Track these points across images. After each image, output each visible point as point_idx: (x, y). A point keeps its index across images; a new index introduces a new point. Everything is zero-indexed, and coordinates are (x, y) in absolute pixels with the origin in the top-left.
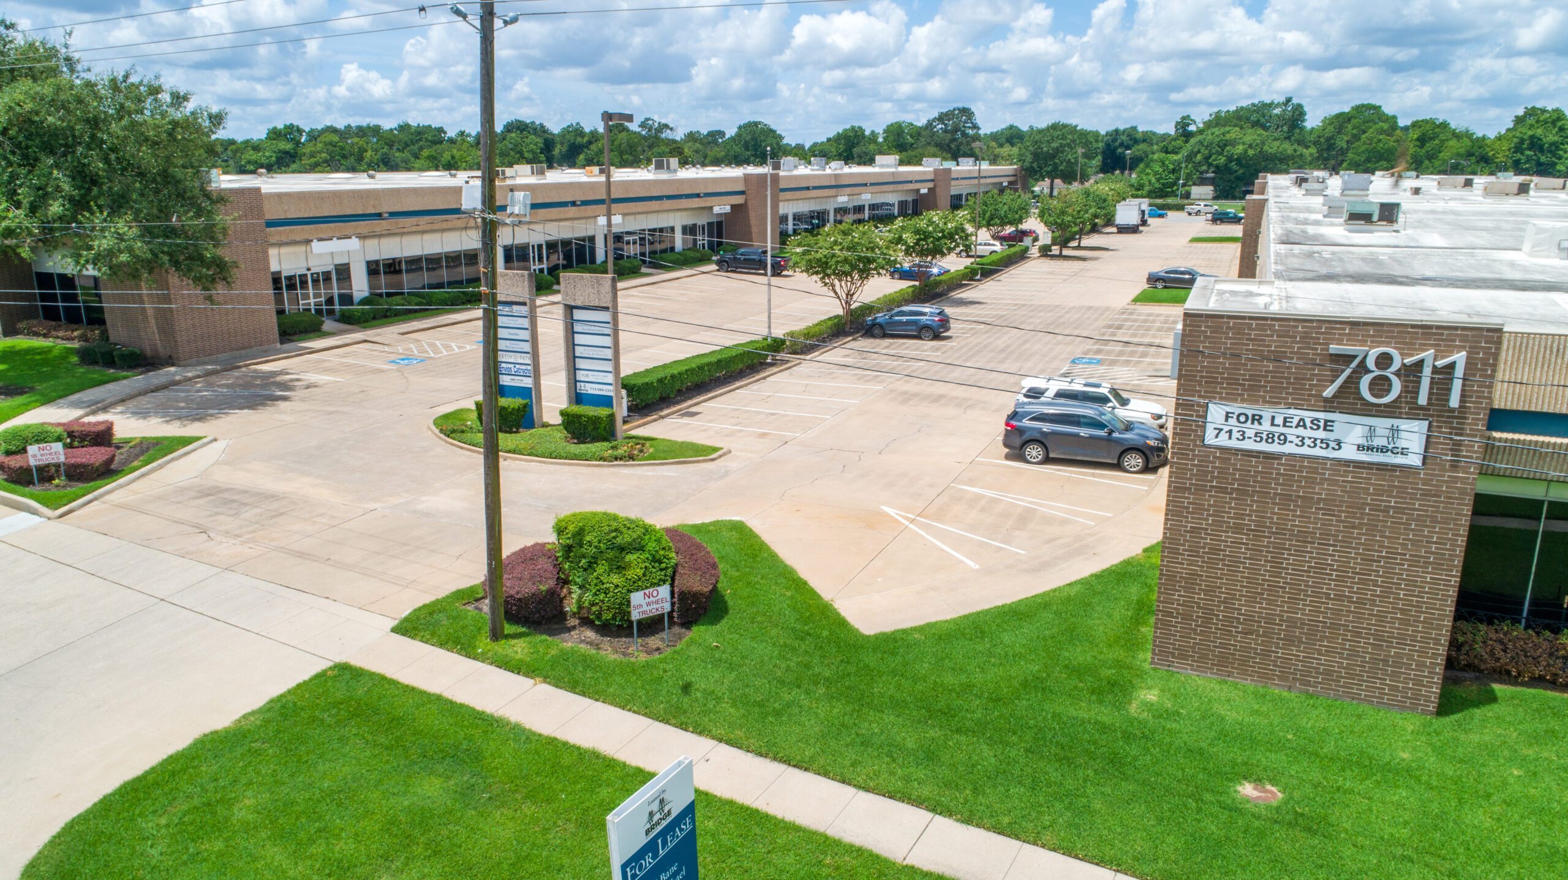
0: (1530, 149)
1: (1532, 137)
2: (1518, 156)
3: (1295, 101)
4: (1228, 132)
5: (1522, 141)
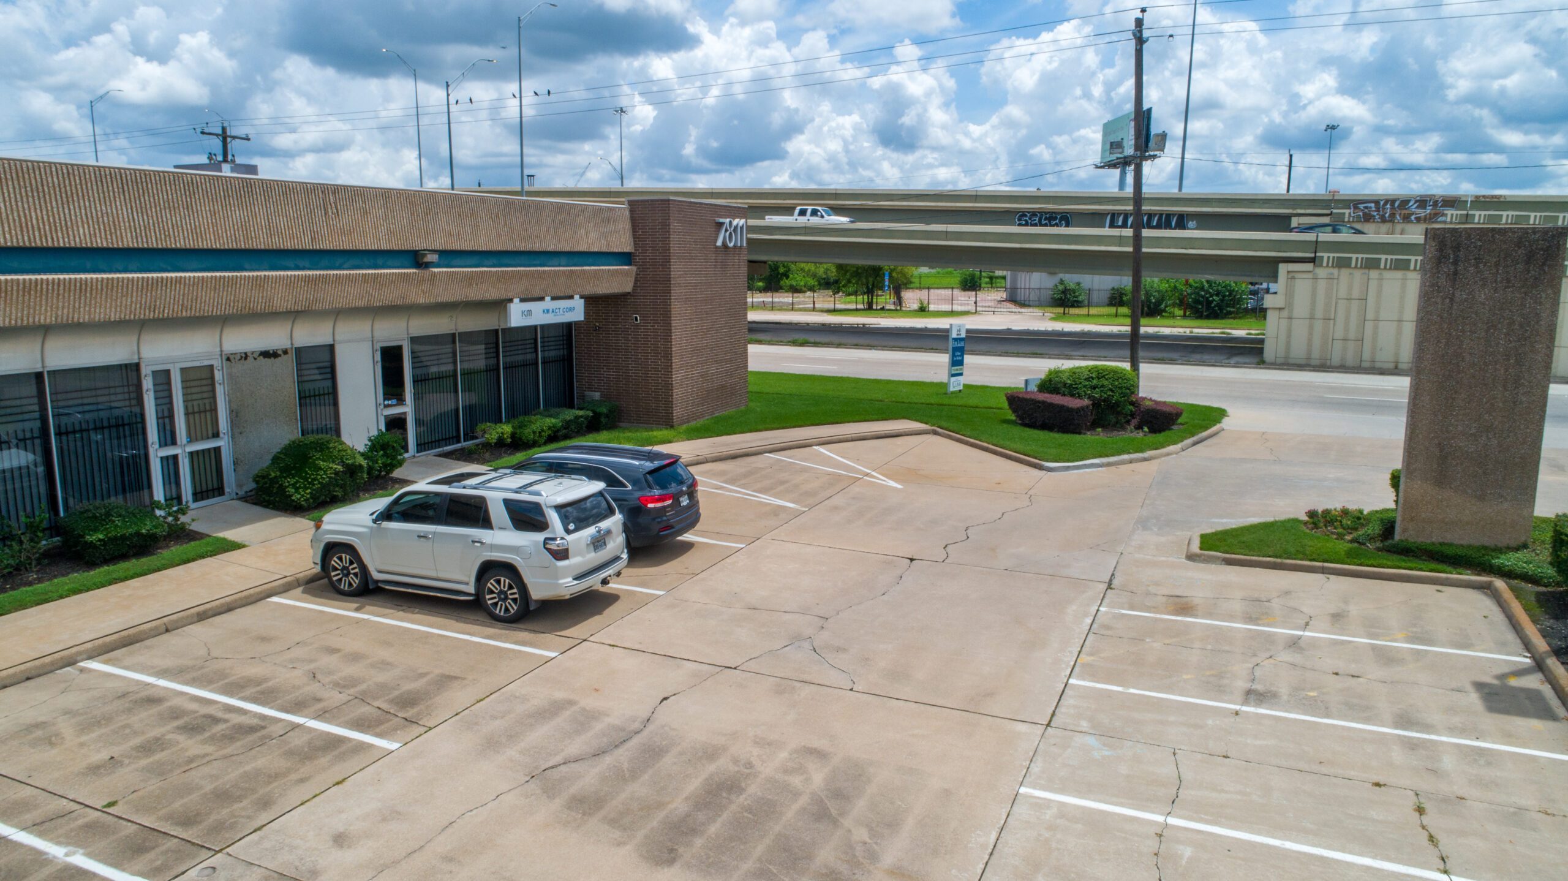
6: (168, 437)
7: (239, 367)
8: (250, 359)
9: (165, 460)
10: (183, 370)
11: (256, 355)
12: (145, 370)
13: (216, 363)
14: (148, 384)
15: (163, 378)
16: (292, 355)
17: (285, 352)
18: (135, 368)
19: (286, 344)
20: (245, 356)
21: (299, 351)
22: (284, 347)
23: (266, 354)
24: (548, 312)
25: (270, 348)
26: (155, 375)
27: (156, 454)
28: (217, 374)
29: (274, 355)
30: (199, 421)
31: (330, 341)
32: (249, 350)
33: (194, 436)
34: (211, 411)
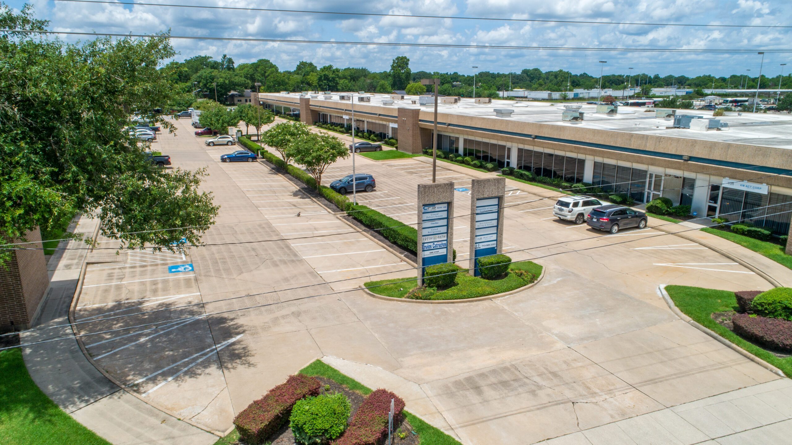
0: (325, 80)
1: (325, 75)
2: (321, 83)
3: (228, 57)
4: (213, 72)
5: (321, 77)
6: (649, 188)
7: (667, 178)
10: (656, 175)
11: (673, 176)
12: (649, 173)
13: (663, 175)
14: (648, 176)
15: (651, 176)
16: (682, 179)
17: (681, 177)
18: (646, 172)
20: (670, 176)
21: (684, 179)
23: (676, 177)
24: (744, 186)
25: (677, 175)
26: (650, 174)
27: (647, 190)
28: (663, 178)
29: (678, 177)
30: (657, 187)
31: (695, 178)
32: (671, 174)
33: (654, 190)
34: (660, 186)
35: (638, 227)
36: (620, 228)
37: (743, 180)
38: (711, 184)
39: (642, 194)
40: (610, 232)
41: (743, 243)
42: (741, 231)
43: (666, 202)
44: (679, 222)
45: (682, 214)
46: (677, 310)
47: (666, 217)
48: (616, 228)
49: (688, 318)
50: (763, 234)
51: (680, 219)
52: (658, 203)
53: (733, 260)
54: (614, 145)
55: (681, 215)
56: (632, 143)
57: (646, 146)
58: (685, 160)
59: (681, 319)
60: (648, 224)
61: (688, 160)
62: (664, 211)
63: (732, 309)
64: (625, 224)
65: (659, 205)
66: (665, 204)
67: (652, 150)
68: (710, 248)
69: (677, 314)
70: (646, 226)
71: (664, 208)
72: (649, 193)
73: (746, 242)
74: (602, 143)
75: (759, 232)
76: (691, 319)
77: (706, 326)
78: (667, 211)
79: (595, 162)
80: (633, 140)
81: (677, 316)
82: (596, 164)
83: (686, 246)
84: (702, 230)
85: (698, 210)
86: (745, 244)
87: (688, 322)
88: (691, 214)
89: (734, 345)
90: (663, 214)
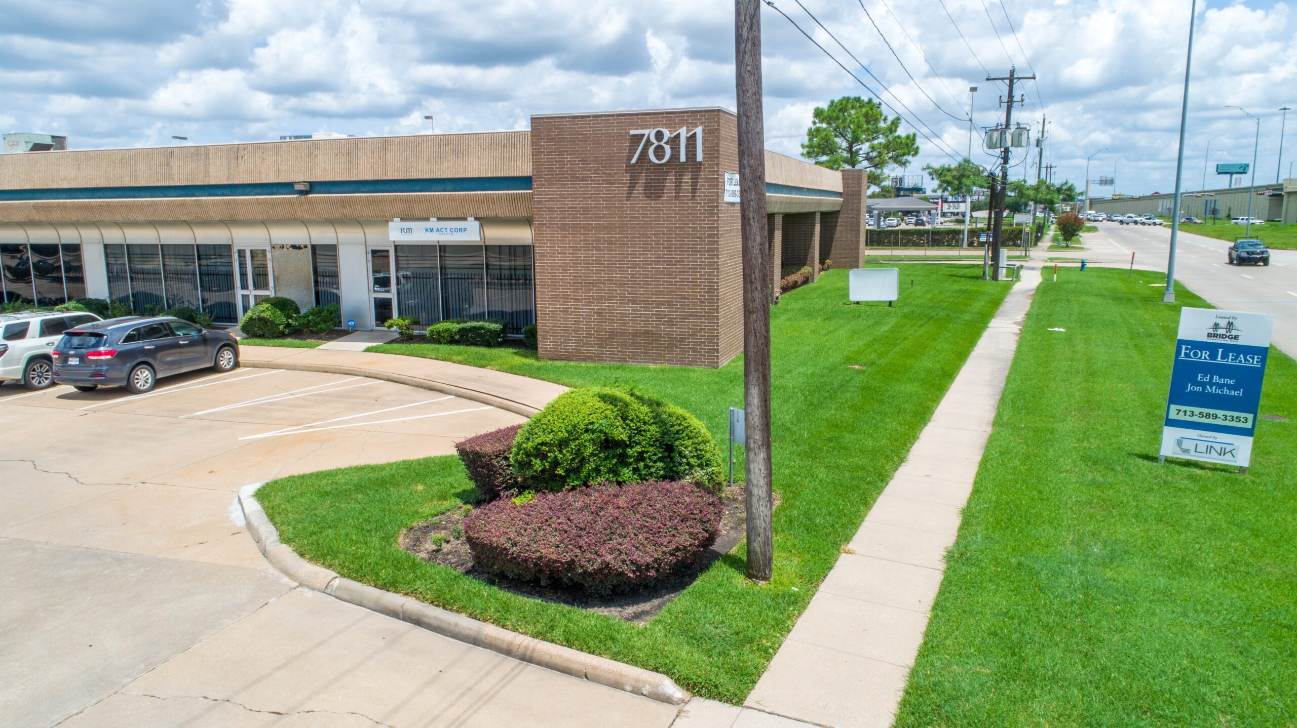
6: (244, 286)
7: (278, 253)
8: (285, 249)
9: (243, 296)
10: (251, 250)
11: (288, 247)
12: (235, 250)
13: (268, 249)
14: (236, 256)
15: (241, 253)
16: (310, 247)
17: (306, 247)
18: (228, 247)
19: (308, 243)
20: (282, 246)
21: (314, 247)
22: (305, 244)
23: (294, 247)
24: (432, 230)
25: (297, 243)
26: (239, 251)
27: (239, 293)
28: (269, 255)
29: (299, 248)
30: (261, 279)
31: (335, 242)
32: (284, 243)
33: (256, 287)
34: (266, 275)
35: (215, 369)
36: (160, 376)
37: (427, 219)
38: (369, 249)
39: (232, 306)
40: (127, 389)
41: (454, 358)
42: (446, 335)
43: (282, 305)
44: (320, 345)
45: (323, 326)
46: (286, 553)
47: (288, 340)
48: (143, 376)
49: (322, 574)
50: (489, 331)
51: (321, 338)
52: (266, 311)
53: (442, 391)
54: (132, 184)
55: (322, 331)
56: (175, 170)
57: (207, 173)
58: (301, 192)
59: (301, 585)
60: (241, 359)
61: (306, 193)
62: (281, 327)
63: (458, 502)
64: (172, 364)
65: (267, 315)
66: (281, 310)
67: (224, 181)
68: (389, 380)
69: (286, 572)
70: (237, 365)
71: (280, 319)
72: (245, 298)
73: (460, 354)
74: (103, 185)
75: (481, 328)
76: (332, 574)
77: (385, 587)
78: (288, 325)
79: (106, 246)
80: (175, 164)
81: (285, 580)
82: (110, 250)
83: (334, 386)
84: (368, 350)
85: (357, 315)
86: (460, 358)
87: (326, 590)
88: (343, 328)
89: (491, 631)
90: (282, 335)
